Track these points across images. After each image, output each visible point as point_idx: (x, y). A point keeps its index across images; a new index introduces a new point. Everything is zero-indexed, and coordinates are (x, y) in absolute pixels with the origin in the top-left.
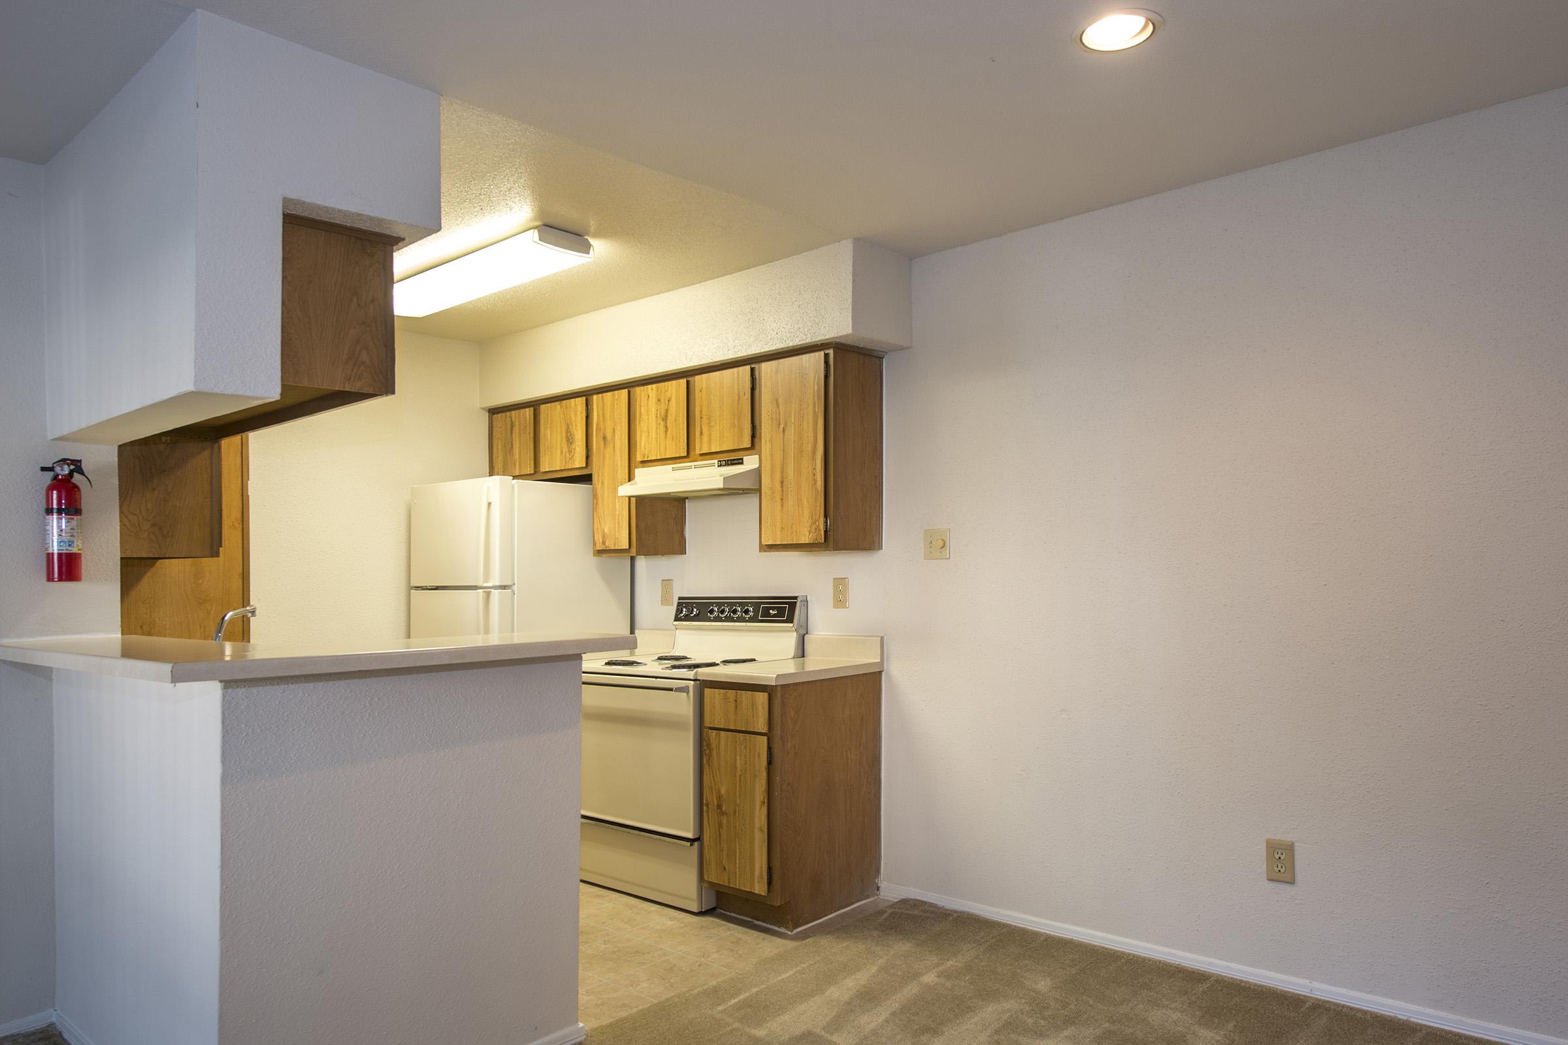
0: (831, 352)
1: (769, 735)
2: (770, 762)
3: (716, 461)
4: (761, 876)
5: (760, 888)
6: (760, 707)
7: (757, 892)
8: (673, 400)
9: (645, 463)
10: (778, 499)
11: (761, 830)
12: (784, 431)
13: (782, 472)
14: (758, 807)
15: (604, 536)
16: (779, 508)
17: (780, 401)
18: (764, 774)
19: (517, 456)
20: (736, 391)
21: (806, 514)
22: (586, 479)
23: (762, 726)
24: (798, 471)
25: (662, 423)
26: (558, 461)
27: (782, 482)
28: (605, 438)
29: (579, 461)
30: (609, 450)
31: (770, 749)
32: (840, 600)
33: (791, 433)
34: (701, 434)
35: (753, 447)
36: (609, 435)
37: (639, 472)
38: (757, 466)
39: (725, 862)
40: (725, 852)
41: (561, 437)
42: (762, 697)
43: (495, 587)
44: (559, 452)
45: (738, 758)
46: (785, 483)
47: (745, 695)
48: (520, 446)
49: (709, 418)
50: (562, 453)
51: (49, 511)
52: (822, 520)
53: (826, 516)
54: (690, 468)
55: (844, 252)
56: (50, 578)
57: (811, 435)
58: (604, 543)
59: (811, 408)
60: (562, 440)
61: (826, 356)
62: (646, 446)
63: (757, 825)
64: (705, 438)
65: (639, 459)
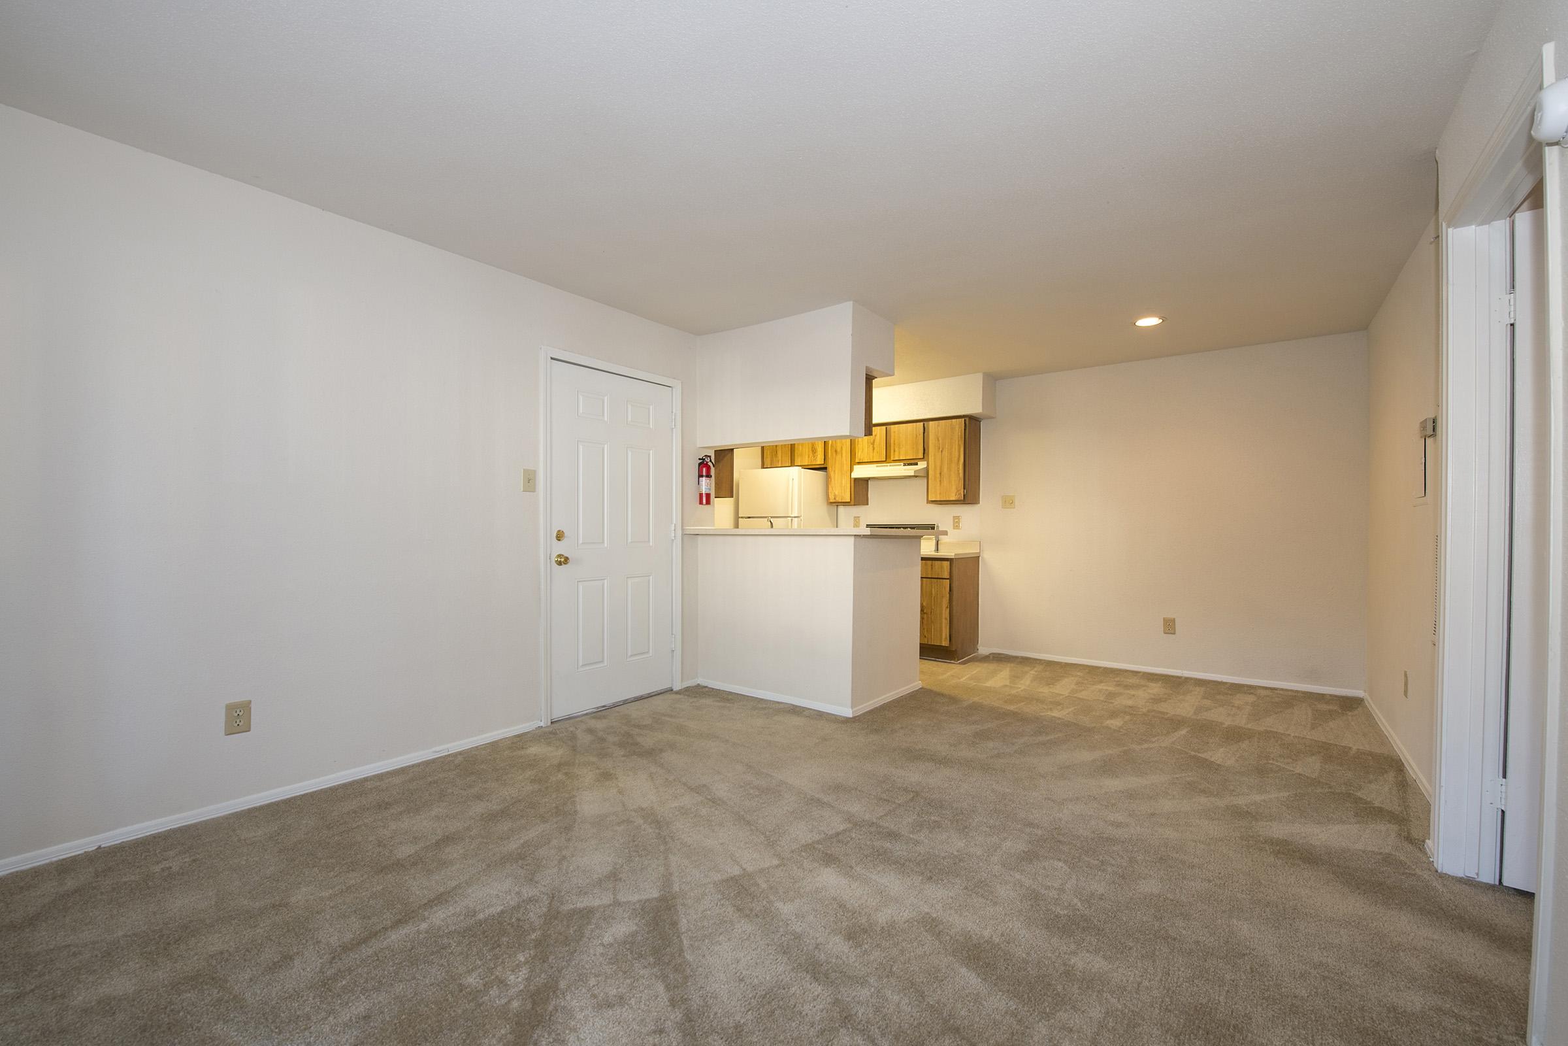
0: (967, 419)
1: (950, 579)
2: (950, 590)
3: (902, 464)
4: (946, 638)
5: (945, 643)
6: (945, 567)
7: (943, 645)
8: (878, 435)
9: (859, 463)
10: (938, 480)
11: (946, 619)
12: (942, 451)
13: (941, 469)
14: (944, 608)
15: (835, 495)
16: (939, 484)
17: (940, 439)
18: (948, 595)
19: (780, 458)
20: (915, 432)
21: (954, 487)
22: (823, 469)
23: (946, 575)
24: (949, 469)
25: (871, 446)
26: (807, 461)
27: (940, 474)
28: (836, 451)
29: (819, 461)
30: (839, 457)
31: (950, 585)
32: (956, 525)
33: (946, 453)
34: (894, 451)
35: (923, 459)
36: (839, 450)
37: (856, 467)
38: (926, 466)
39: (925, 633)
40: (926, 630)
41: (809, 448)
42: (946, 564)
43: (795, 517)
44: (807, 456)
45: (933, 590)
46: (942, 474)
47: (937, 563)
48: (782, 453)
49: (899, 445)
50: (809, 457)
51: (702, 476)
52: (963, 490)
53: (964, 489)
54: (887, 466)
55: (979, 378)
56: (701, 503)
57: (957, 454)
58: (835, 499)
59: (957, 442)
60: (809, 451)
61: (965, 420)
62: (860, 456)
63: (944, 617)
64: (897, 453)
65: (857, 461)
